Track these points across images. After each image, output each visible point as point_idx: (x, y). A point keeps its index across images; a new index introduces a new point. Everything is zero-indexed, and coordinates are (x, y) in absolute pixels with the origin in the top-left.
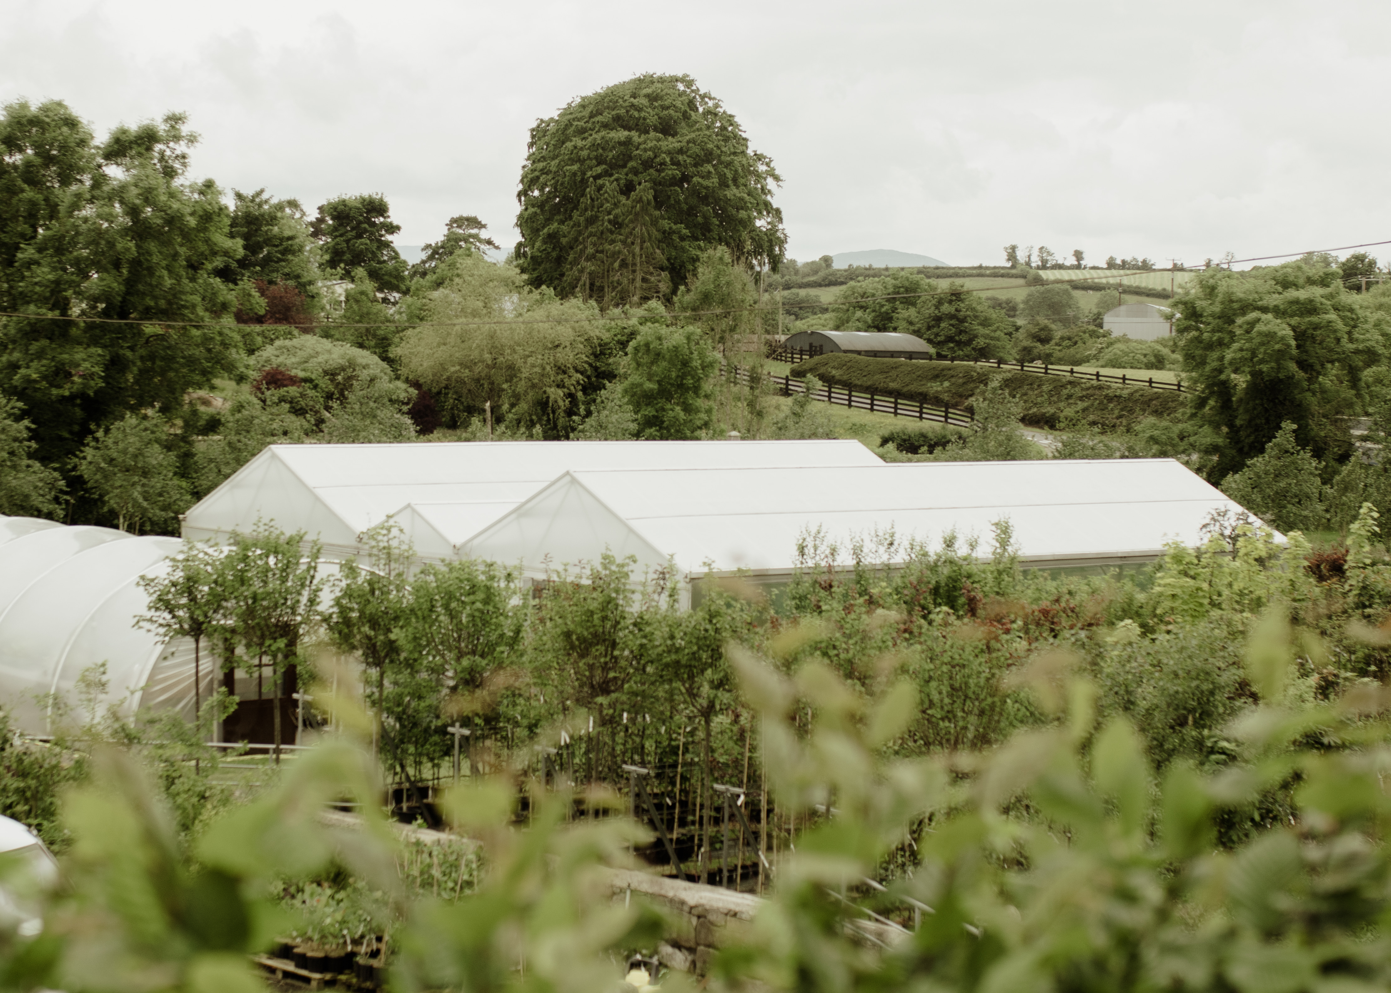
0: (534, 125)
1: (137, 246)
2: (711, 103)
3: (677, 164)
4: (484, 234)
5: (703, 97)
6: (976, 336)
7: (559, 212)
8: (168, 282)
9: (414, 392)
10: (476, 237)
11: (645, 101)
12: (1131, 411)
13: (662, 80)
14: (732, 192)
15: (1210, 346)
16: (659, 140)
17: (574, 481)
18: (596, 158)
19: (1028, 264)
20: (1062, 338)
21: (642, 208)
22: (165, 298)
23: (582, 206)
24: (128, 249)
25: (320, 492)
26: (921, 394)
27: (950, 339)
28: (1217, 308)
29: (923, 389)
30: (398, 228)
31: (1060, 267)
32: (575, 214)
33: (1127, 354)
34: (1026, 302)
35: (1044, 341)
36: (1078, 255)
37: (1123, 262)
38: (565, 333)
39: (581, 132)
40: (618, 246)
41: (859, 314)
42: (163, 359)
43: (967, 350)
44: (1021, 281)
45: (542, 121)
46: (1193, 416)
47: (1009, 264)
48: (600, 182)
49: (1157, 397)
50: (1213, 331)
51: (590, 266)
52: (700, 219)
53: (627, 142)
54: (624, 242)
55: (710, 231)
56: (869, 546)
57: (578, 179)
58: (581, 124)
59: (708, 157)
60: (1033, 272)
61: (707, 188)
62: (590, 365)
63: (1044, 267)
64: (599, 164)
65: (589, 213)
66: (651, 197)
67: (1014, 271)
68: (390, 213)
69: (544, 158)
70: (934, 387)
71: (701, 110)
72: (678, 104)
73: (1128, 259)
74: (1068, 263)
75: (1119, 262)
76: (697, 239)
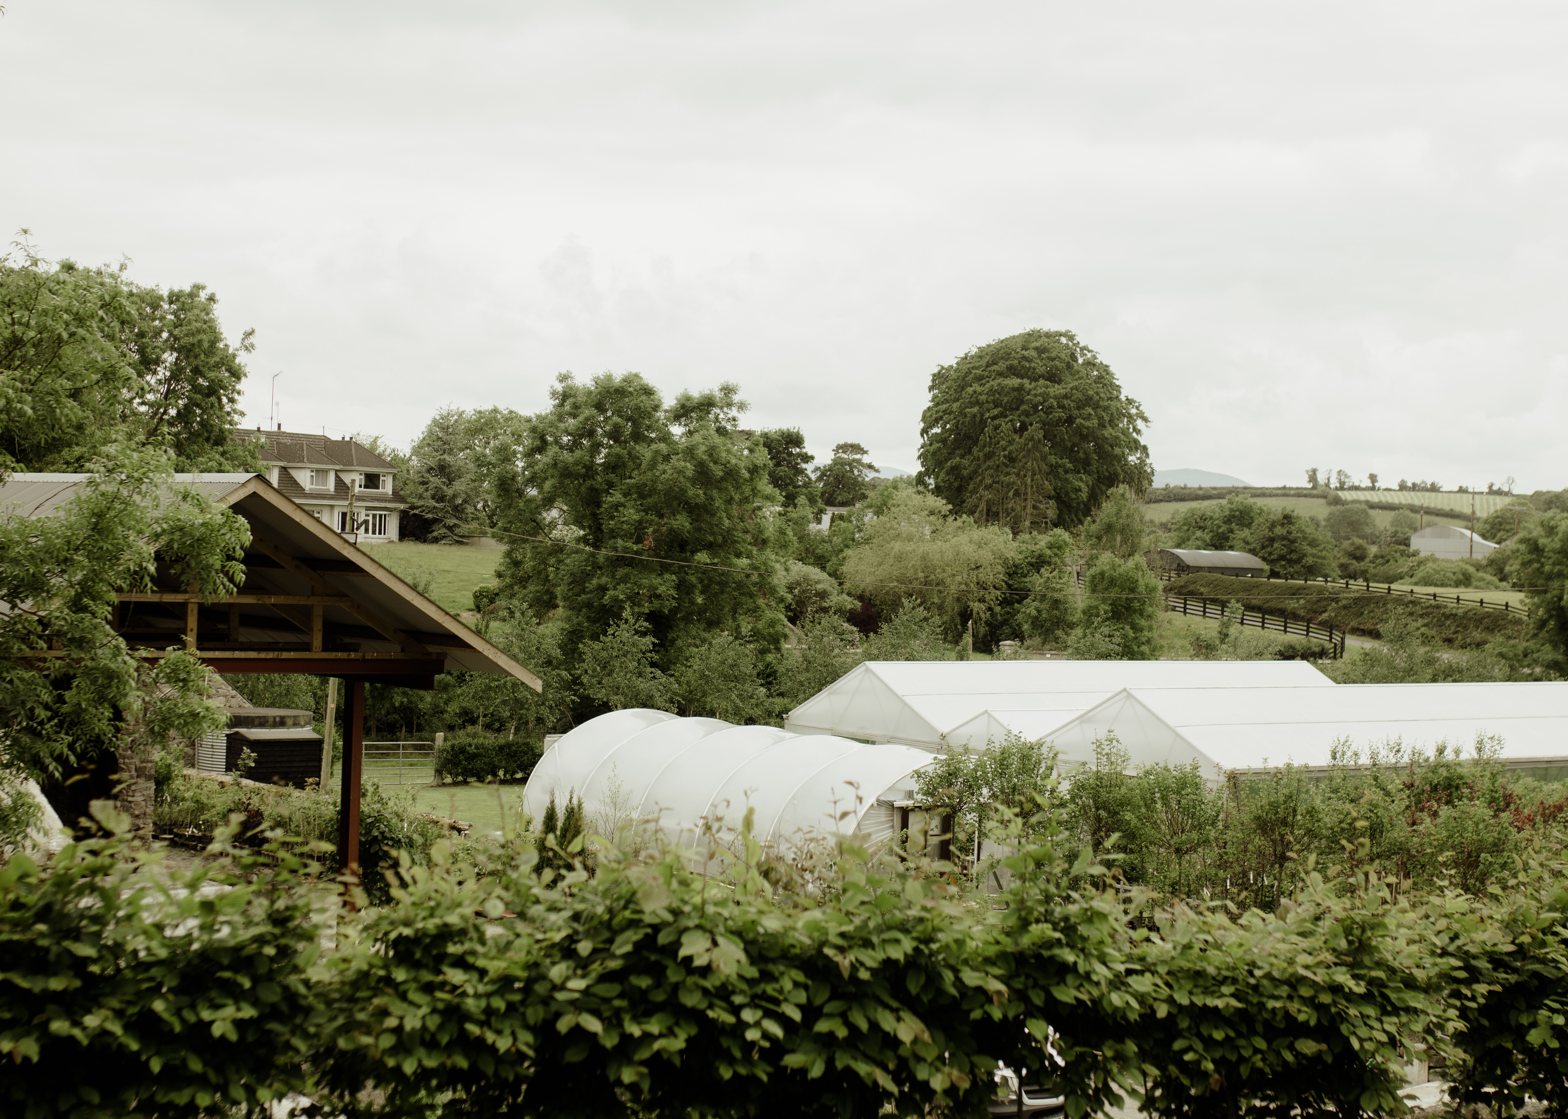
0: (936, 371)
1: (705, 494)
2: (1089, 355)
3: (1062, 407)
4: (866, 459)
5: (1082, 349)
6: (1305, 555)
7: (959, 448)
8: (727, 522)
9: (859, 604)
10: (859, 461)
11: (1034, 354)
12: (1466, 628)
13: (1048, 335)
14: (1108, 432)
15: (1550, 577)
16: (1047, 387)
17: (1130, 696)
18: (994, 402)
19: (1327, 485)
20: (1376, 557)
21: (1033, 446)
22: (721, 534)
23: (981, 443)
24: (698, 496)
25: (907, 699)
26: (1280, 610)
27: (1282, 558)
28: (1557, 545)
29: (1281, 606)
30: (812, 458)
31: (1357, 488)
32: (975, 450)
33: (1438, 572)
34: (1328, 520)
35: (1360, 558)
36: (1373, 478)
37: (1414, 484)
38: (985, 556)
39: (979, 379)
40: (1012, 478)
41: (1199, 533)
42: (718, 583)
43: (1297, 567)
44: (1322, 501)
45: (943, 368)
46: (1535, 636)
47: (1310, 486)
48: (997, 422)
49: (1488, 615)
50: (1554, 564)
51: (987, 495)
52: (1081, 455)
53: (1020, 389)
54: (1018, 475)
55: (1089, 464)
56: (1383, 752)
57: (978, 419)
58: (979, 372)
59: (1088, 401)
60: (1333, 493)
61: (1088, 428)
62: (1006, 583)
63: (1342, 488)
64: (996, 406)
65: (987, 449)
66: (1041, 436)
67: (1315, 492)
68: (805, 445)
69: (946, 401)
70: (1292, 604)
71: (1080, 361)
72: (1063, 356)
73: (1418, 482)
74: (1363, 485)
75: (1409, 484)
76: (1079, 472)
